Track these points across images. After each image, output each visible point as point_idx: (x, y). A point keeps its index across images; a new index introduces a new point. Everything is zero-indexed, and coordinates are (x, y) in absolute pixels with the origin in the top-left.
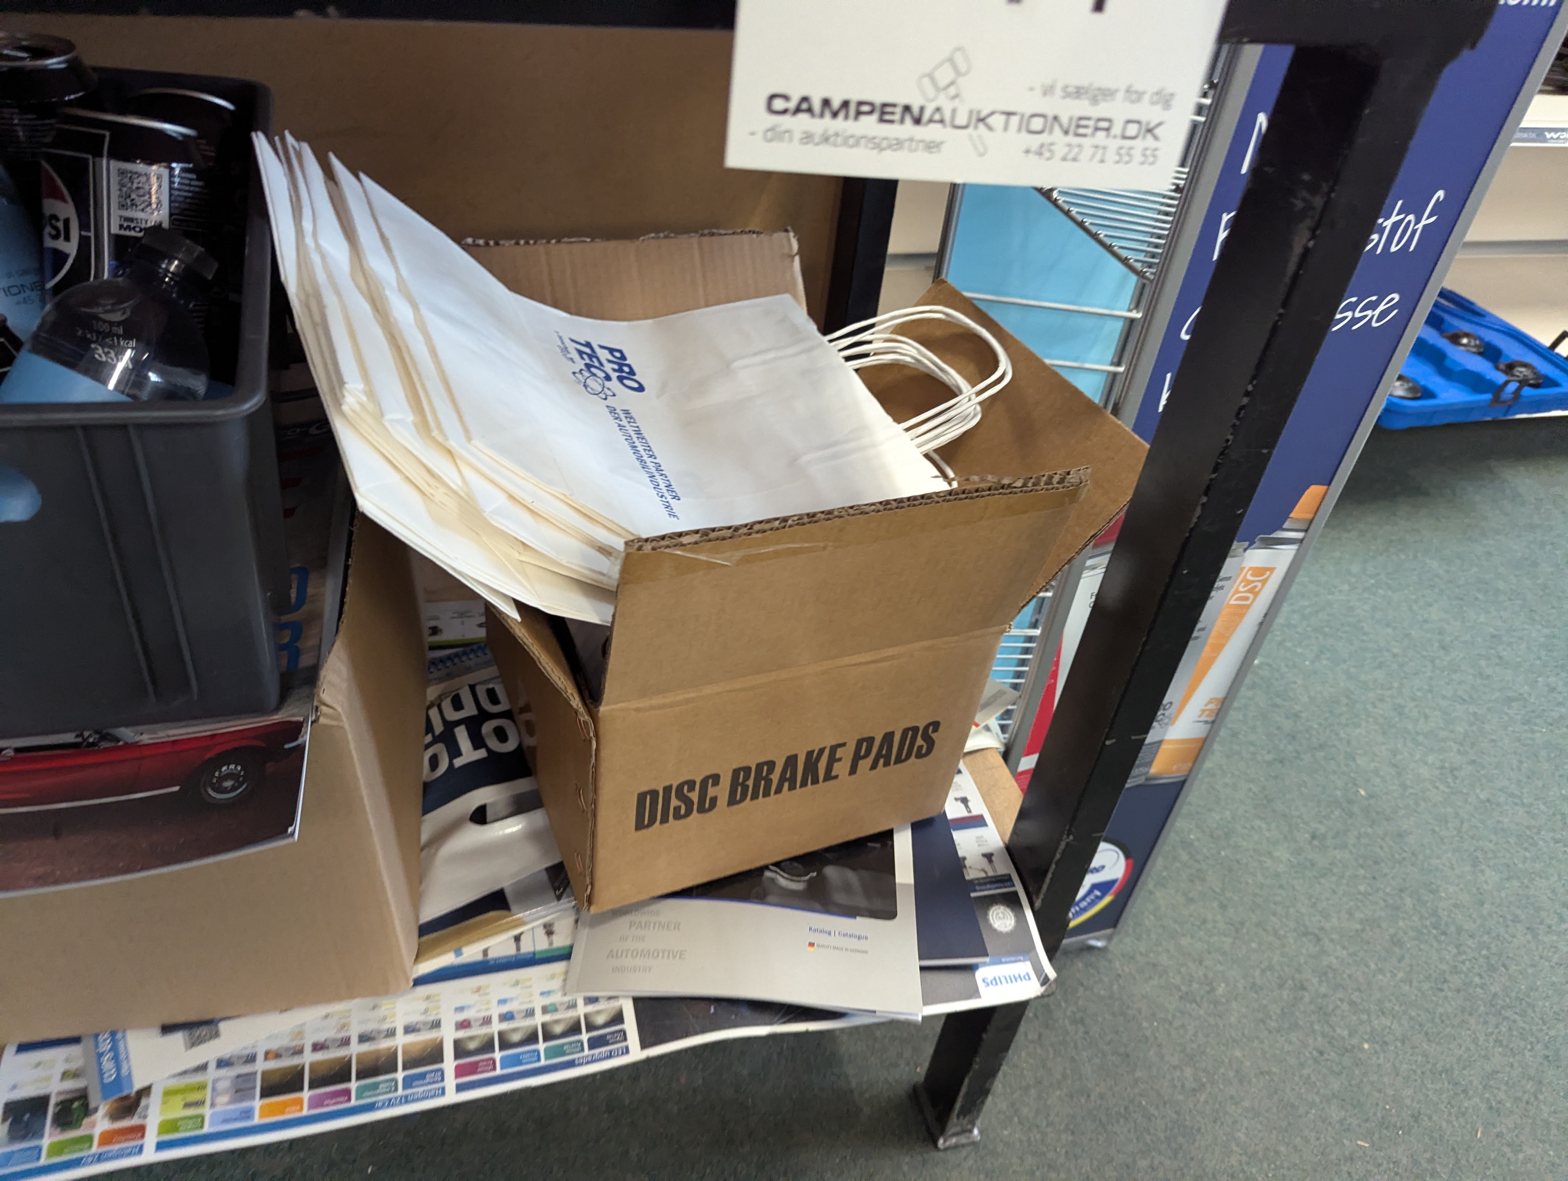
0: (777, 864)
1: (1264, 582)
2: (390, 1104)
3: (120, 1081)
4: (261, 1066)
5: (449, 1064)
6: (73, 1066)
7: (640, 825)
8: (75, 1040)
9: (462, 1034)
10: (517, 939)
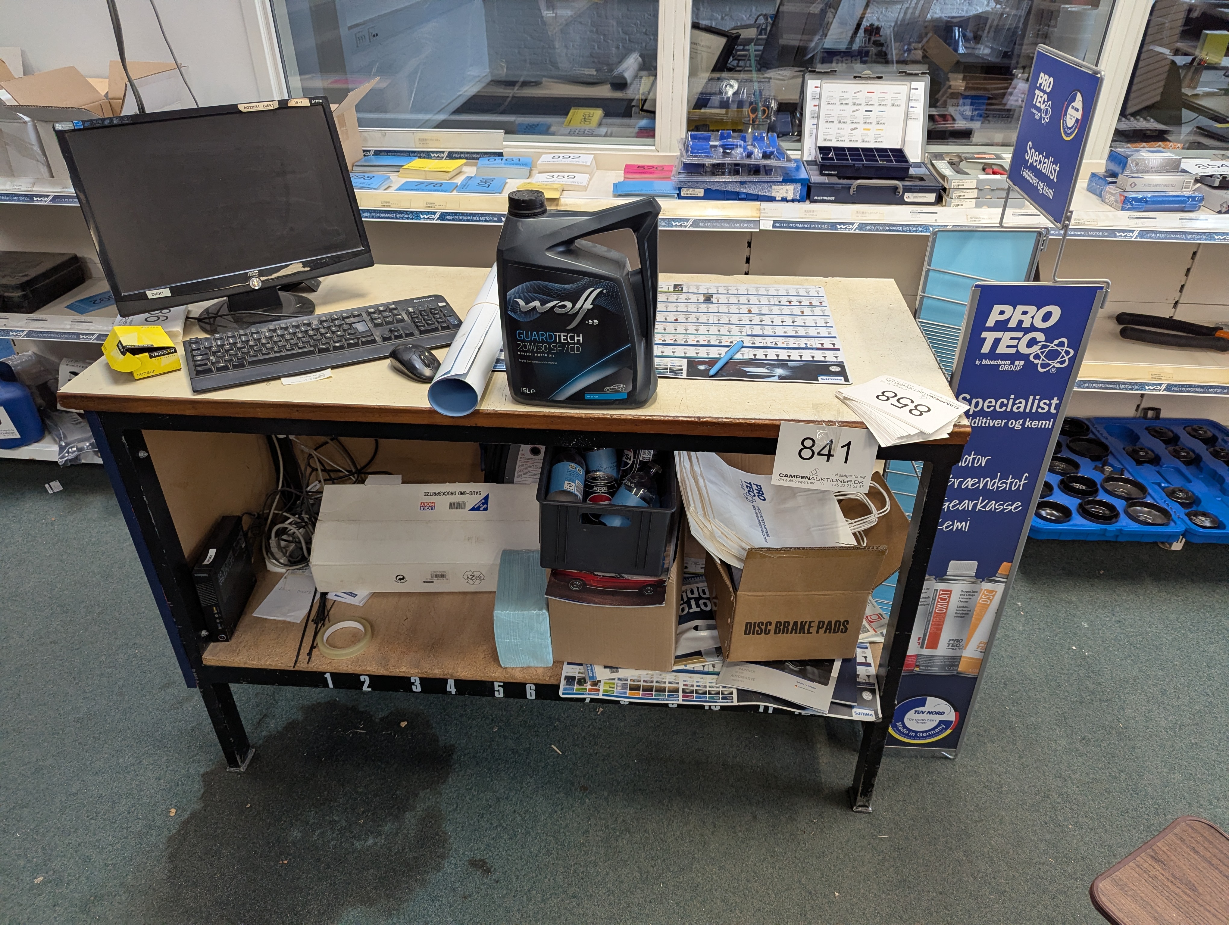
0: (791, 661)
1: (993, 596)
2: (663, 700)
3: (593, 677)
4: (629, 682)
5: (681, 694)
6: (581, 671)
7: (745, 634)
8: (581, 665)
9: (685, 687)
10: (704, 666)
